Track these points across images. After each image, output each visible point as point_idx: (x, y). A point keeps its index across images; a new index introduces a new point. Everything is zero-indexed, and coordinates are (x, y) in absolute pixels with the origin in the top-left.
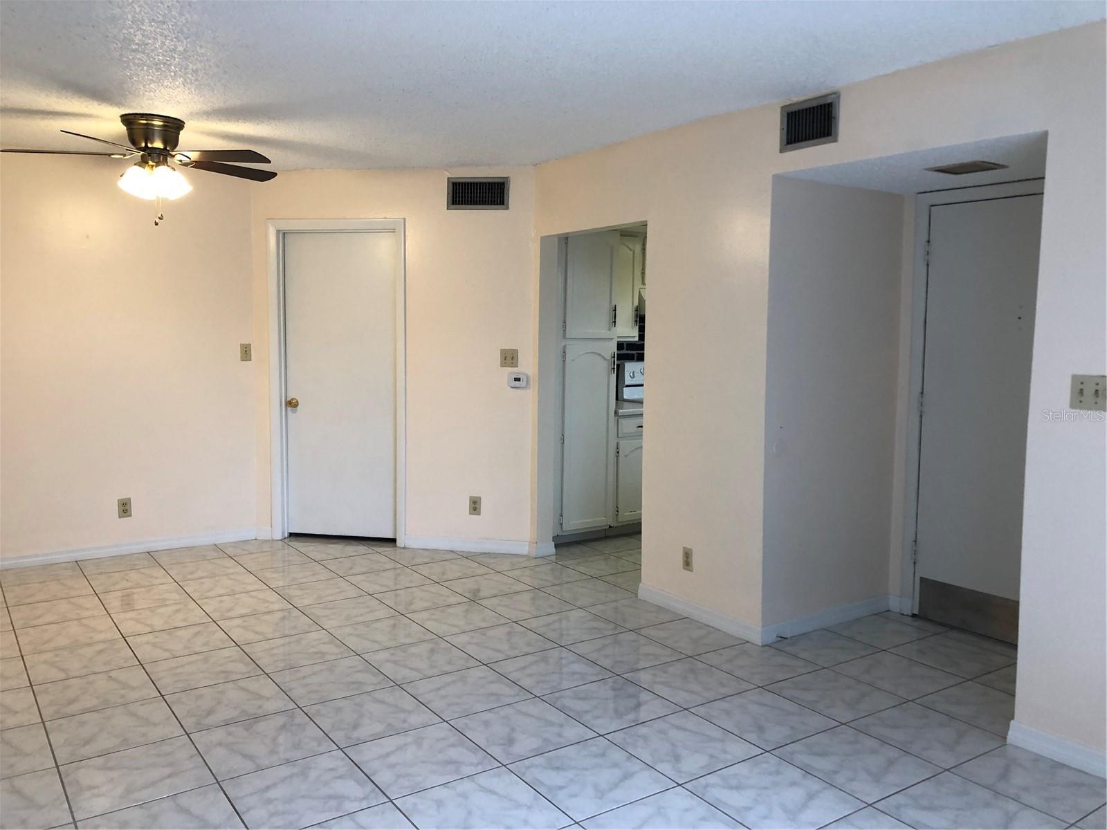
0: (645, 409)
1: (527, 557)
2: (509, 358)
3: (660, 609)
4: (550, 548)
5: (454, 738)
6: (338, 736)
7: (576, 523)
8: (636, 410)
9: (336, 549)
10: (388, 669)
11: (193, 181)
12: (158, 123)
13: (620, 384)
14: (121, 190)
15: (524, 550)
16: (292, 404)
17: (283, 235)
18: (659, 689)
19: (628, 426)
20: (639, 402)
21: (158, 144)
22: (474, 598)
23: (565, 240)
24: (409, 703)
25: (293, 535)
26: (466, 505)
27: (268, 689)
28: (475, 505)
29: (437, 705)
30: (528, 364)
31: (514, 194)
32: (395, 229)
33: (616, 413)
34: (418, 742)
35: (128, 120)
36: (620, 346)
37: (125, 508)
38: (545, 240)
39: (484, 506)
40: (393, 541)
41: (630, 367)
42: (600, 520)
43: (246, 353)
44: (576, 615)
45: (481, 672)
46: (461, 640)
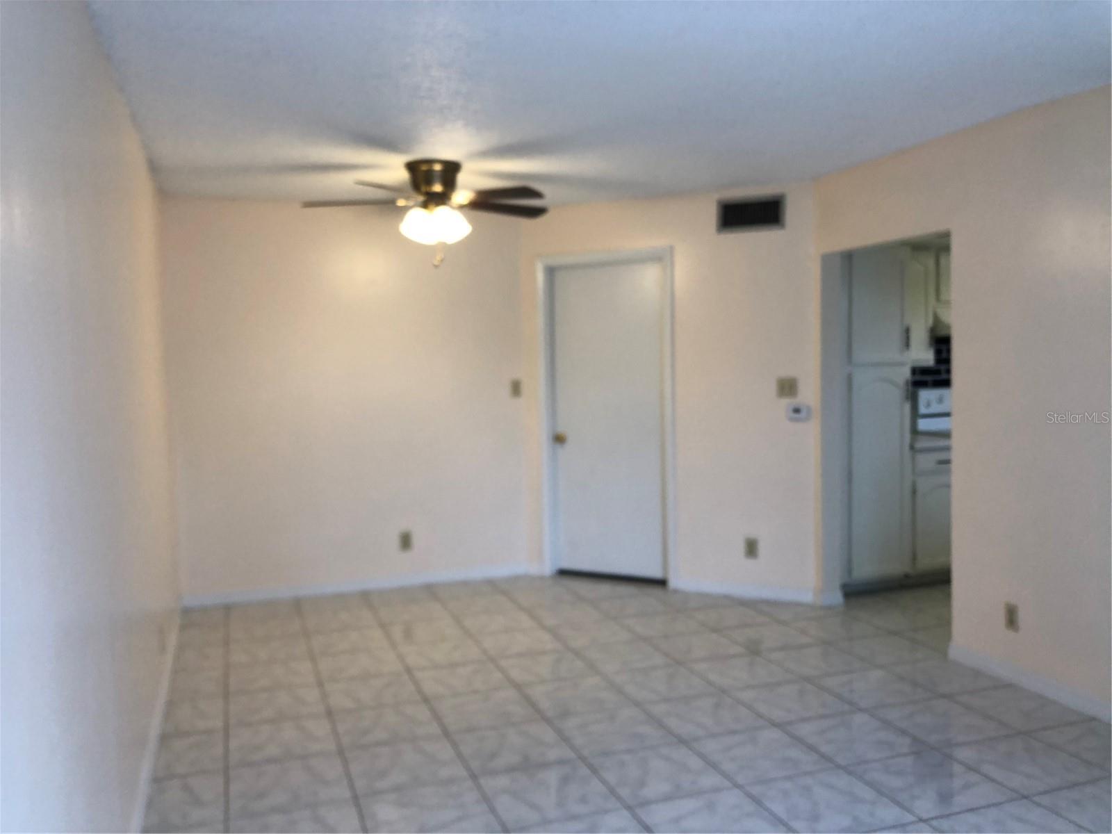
0: (955, 442)
1: (811, 607)
2: (787, 387)
3: (977, 673)
4: (837, 598)
5: (749, 807)
6: (624, 792)
7: (867, 570)
8: (941, 443)
9: (605, 588)
10: (673, 723)
11: (471, 221)
12: (438, 167)
13: (915, 414)
14: (403, 236)
15: (808, 597)
16: (559, 439)
17: (551, 272)
18: (987, 769)
19: (927, 461)
20: (946, 435)
21: (438, 188)
22: (754, 650)
23: (849, 258)
24: (695, 763)
25: (564, 573)
26: (741, 548)
27: (549, 735)
28: (751, 548)
29: (728, 766)
30: (810, 394)
31: (790, 213)
32: (661, 258)
33: (912, 448)
34: (711, 807)
35: (412, 167)
36: (915, 371)
37: (406, 541)
38: (826, 259)
39: (762, 548)
40: (661, 583)
41: (925, 395)
42: (895, 567)
43: (516, 388)
44: (876, 675)
45: (774, 734)
46: (747, 696)
